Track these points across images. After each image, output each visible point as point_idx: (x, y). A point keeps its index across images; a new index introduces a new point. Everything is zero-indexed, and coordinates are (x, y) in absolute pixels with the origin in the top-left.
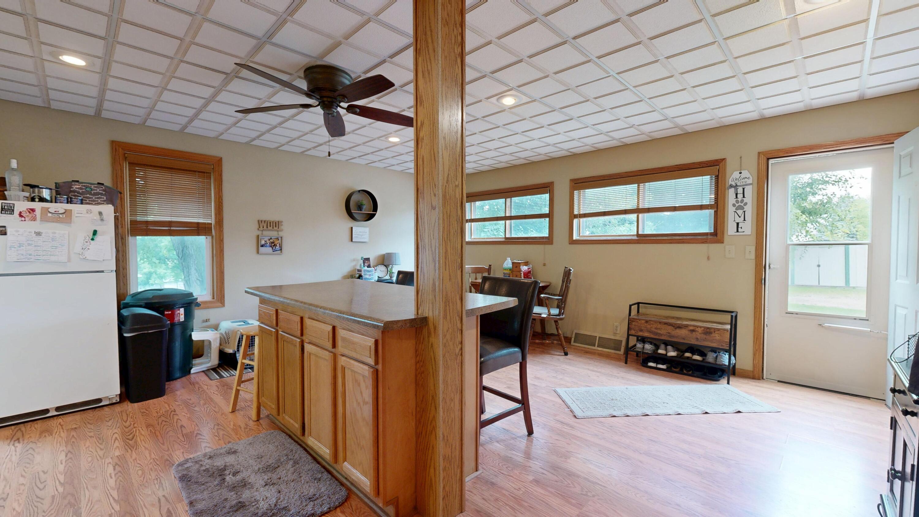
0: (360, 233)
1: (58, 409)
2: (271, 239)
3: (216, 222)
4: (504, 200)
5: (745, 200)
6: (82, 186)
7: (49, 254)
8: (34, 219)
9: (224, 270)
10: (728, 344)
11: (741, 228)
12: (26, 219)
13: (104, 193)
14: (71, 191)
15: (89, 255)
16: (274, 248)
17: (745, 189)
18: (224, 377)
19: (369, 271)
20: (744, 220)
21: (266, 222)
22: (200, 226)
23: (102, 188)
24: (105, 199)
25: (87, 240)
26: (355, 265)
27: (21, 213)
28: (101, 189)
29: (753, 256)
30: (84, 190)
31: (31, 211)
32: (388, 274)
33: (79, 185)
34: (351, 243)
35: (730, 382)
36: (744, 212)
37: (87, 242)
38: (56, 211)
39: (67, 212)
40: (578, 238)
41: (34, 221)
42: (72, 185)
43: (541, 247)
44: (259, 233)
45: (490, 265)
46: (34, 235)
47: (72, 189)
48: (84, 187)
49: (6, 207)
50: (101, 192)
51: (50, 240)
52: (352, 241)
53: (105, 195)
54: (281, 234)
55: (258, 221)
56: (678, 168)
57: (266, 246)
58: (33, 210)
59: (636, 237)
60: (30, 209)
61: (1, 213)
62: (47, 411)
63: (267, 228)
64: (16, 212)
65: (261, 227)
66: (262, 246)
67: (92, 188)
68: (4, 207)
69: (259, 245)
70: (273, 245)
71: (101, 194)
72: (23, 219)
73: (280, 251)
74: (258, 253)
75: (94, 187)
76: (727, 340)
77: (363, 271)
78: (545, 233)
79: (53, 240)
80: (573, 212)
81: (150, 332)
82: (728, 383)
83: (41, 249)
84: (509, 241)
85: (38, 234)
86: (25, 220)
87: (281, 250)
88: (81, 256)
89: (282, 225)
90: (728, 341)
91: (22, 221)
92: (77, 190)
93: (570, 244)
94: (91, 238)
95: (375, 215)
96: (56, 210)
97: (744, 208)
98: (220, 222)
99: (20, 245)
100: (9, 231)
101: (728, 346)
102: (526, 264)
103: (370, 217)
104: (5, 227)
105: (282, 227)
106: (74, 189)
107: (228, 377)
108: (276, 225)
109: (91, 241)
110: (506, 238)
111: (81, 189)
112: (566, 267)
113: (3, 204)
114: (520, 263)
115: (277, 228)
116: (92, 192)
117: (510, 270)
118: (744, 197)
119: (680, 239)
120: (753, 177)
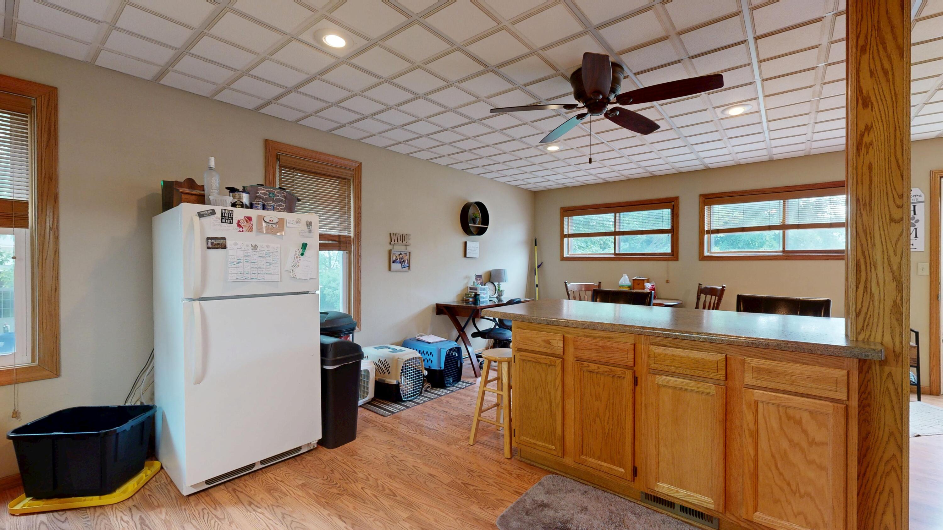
0: (473, 249)
1: (262, 462)
2: (401, 254)
3: (355, 235)
4: (613, 214)
5: (917, 217)
6: (266, 191)
7: (264, 272)
8: (251, 230)
9: (360, 289)
10: (916, 360)
11: (913, 245)
12: (244, 229)
13: (284, 199)
14: (257, 197)
15: (299, 273)
16: (403, 264)
17: (916, 207)
18: (396, 413)
19: (484, 290)
20: (916, 237)
21: (397, 235)
22: (342, 239)
23: (284, 194)
24: (285, 207)
25: (297, 256)
26: (467, 283)
27: (239, 221)
28: (282, 195)
29: (927, 272)
30: (267, 196)
31: (248, 220)
32: (497, 293)
33: (264, 190)
34: (464, 258)
35: (922, 399)
36: (916, 229)
37: (297, 258)
38: (270, 221)
39: (281, 222)
40: (709, 254)
41: (251, 232)
42: (258, 190)
43: (664, 263)
44: (390, 247)
45: (600, 283)
46: (250, 249)
47: (257, 195)
48: (268, 193)
49: (226, 215)
50: (282, 198)
51: (264, 255)
52: (465, 256)
53: (285, 202)
54: (409, 249)
55: (390, 234)
56: (834, 184)
57: (396, 263)
58: (249, 219)
59: (782, 253)
60: (247, 217)
61: (222, 222)
62: (253, 465)
63: (398, 242)
64: (235, 222)
65: (393, 241)
66: (394, 262)
67: (275, 193)
68: (224, 214)
69: (391, 261)
70: (402, 262)
71: (282, 201)
72: (241, 229)
73: (408, 268)
74: (390, 270)
75: (277, 192)
76: (914, 357)
77: (479, 289)
78: (667, 249)
79: (268, 254)
80: (704, 227)
81: (350, 363)
82: (919, 399)
83: (256, 266)
84: (619, 257)
85: (255, 247)
86: (243, 231)
87: (409, 266)
88: (291, 274)
89: (410, 239)
90: (916, 357)
91: (240, 231)
92: (262, 195)
93: (700, 260)
94: (301, 252)
95: (486, 228)
96: (271, 219)
97: (915, 226)
98: (358, 234)
99: (239, 262)
100: (229, 243)
101: (916, 362)
102: (648, 281)
103: (481, 231)
104: (224, 239)
105: (409, 241)
106: (259, 194)
107: (398, 412)
108: (403, 238)
109: (300, 256)
110: (615, 254)
111: (265, 194)
112: (700, 284)
113: (223, 211)
114: (643, 280)
115: (405, 243)
116: (275, 198)
117: (629, 287)
118: (915, 214)
119: (835, 256)
120: (924, 194)
